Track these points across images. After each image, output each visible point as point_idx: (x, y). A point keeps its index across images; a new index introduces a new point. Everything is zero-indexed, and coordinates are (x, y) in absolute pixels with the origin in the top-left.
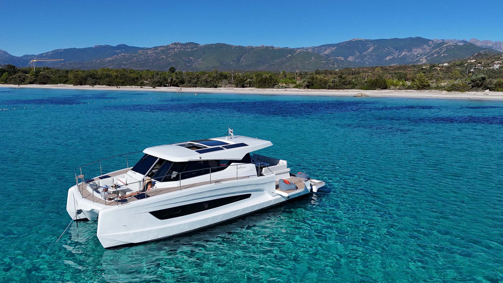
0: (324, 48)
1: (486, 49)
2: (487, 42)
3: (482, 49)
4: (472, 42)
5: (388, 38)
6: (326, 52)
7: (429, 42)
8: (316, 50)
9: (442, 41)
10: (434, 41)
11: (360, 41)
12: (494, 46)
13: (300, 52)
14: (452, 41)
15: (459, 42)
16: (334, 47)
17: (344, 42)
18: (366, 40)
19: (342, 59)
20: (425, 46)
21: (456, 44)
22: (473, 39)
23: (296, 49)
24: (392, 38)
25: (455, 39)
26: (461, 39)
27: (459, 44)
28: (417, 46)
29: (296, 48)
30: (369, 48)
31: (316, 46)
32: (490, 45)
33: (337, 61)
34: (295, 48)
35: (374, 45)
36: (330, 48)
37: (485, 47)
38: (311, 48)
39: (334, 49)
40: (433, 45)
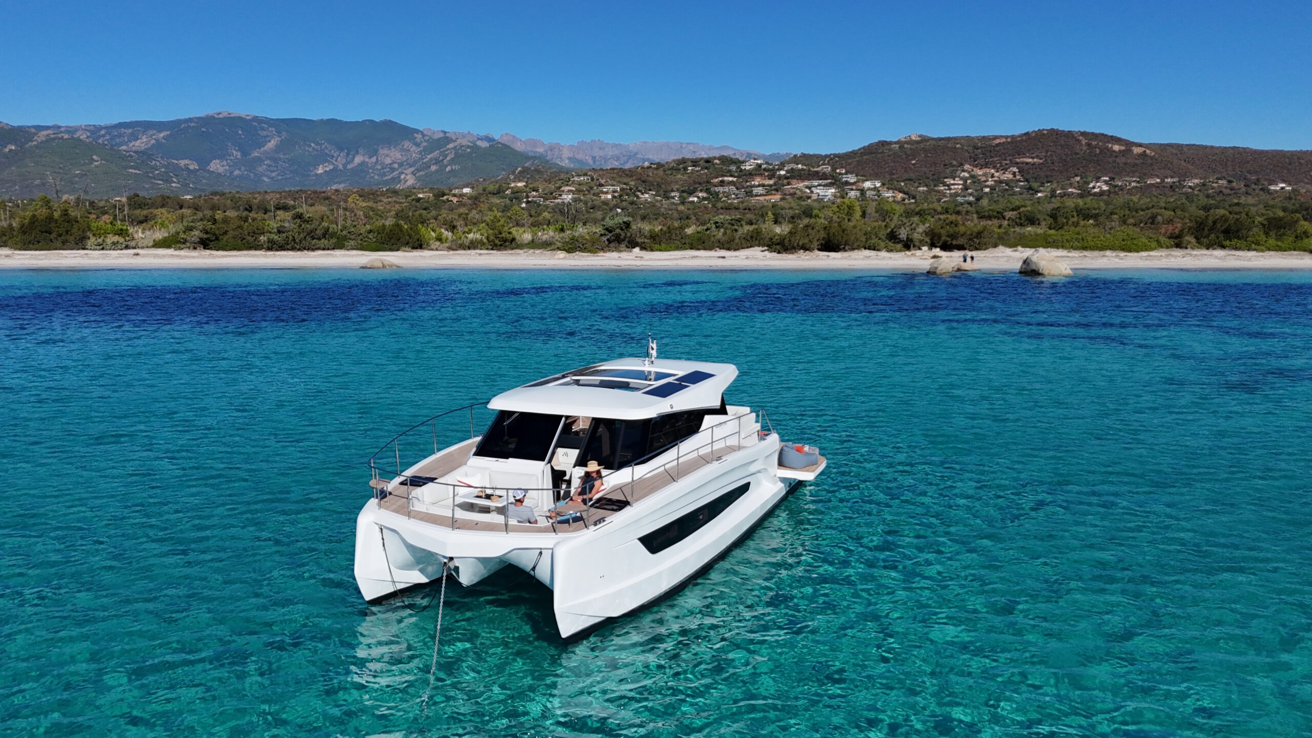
0: (130, 131)
1: (534, 158)
2: (535, 143)
3: (528, 158)
4: (505, 140)
5: (315, 117)
6: (138, 143)
7: (416, 135)
8: (104, 136)
9: (442, 135)
10: (425, 133)
11: (240, 118)
12: (549, 153)
13: (49, 140)
14: (464, 136)
15: (479, 139)
16: (160, 132)
17: (190, 120)
18: (255, 119)
19: (191, 167)
20: (407, 144)
21: (474, 143)
22: (506, 134)
23: (33, 130)
24: (325, 118)
25: (469, 133)
26: (483, 133)
27: (479, 143)
28: (389, 143)
29: (34, 127)
30: (267, 139)
31: (102, 124)
32: (540, 150)
33: (177, 170)
34: (29, 127)
35: (279, 133)
36: (151, 132)
37: (533, 154)
38: (86, 129)
39: (163, 138)
40: (425, 144)
